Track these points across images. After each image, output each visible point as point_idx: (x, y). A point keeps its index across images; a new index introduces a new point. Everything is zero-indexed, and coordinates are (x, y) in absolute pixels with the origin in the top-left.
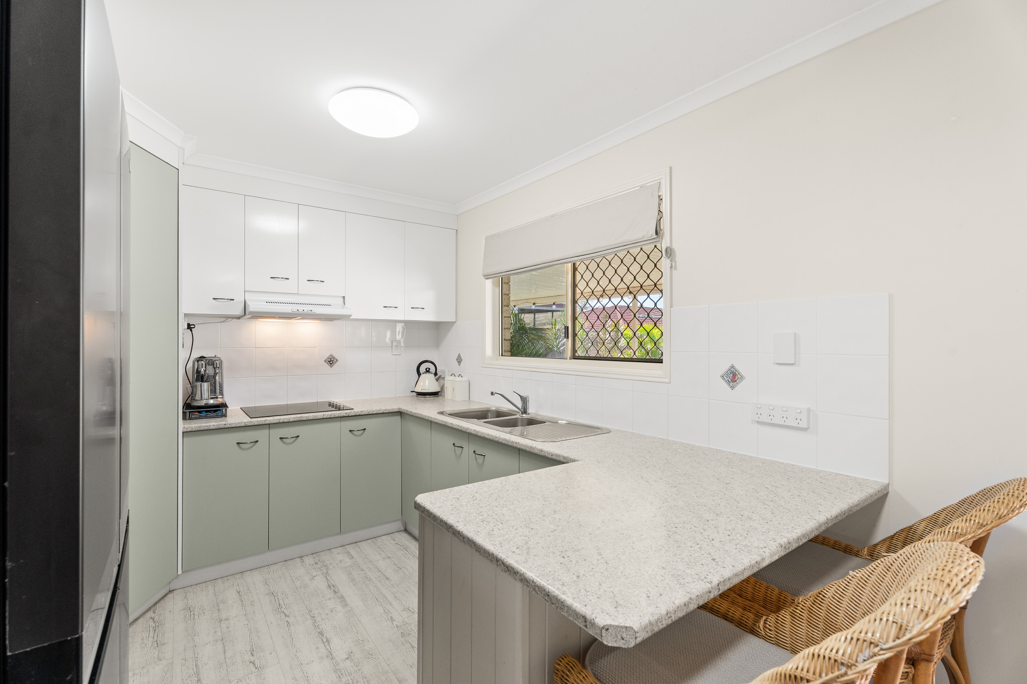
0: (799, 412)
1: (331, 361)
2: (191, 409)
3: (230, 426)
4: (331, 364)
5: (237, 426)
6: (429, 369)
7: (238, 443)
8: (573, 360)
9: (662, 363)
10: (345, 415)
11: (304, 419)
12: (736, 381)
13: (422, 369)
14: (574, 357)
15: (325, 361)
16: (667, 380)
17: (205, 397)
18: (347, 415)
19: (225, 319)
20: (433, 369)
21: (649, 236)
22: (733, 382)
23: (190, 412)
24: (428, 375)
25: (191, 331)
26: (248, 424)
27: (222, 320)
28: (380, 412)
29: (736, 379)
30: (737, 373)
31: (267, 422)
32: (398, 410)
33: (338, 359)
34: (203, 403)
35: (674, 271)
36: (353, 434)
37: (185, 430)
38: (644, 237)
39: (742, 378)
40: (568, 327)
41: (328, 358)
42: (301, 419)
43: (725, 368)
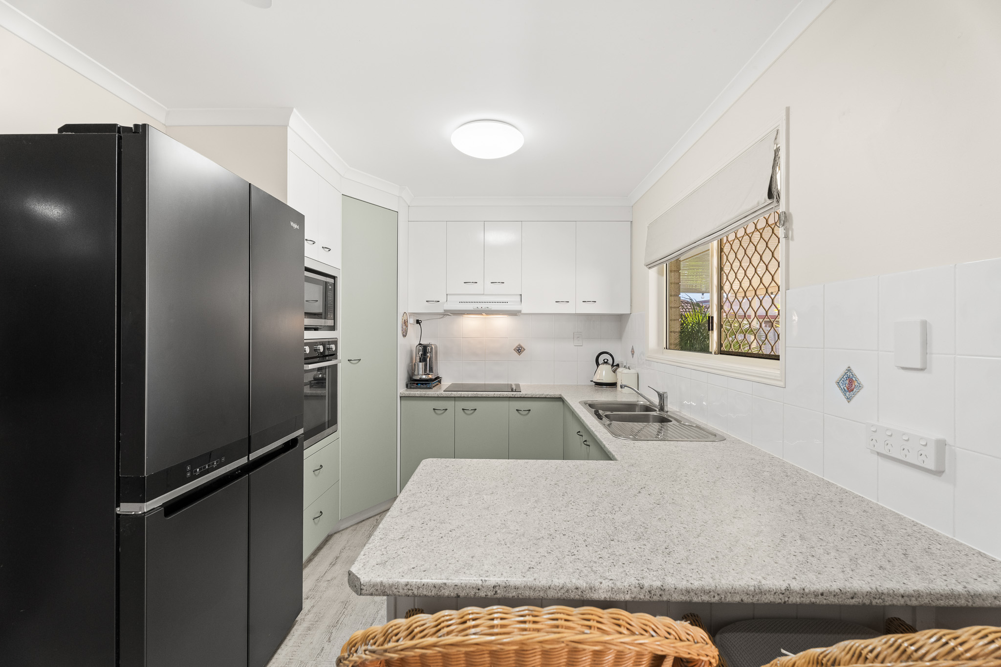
0: (924, 443)
1: (519, 350)
2: (413, 382)
3: (428, 396)
4: (519, 352)
5: (433, 396)
6: (608, 360)
7: (434, 409)
8: (720, 355)
9: (779, 360)
10: (512, 396)
11: (479, 396)
12: (852, 390)
13: (601, 360)
14: (721, 352)
15: (515, 350)
16: (782, 384)
17: (421, 374)
18: (513, 396)
19: (443, 316)
20: (610, 361)
21: (763, 201)
22: (850, 392)
23: (411, 383)
24: (605, 366)
25: (420, 325)
26: (440, 396)
27: (439, 317)
28: (543, 396)
29: (853, 387)
30: (854, 379)
31: (452, 396)
32: (560, 396)
33: (524, 348)
34: (418, 378)
35: (791, 242)
36: (519, 413)
37: (401, 395)
38: (758, 203)
39: (860, 386)
40: (712, 317)
41: (517, 347)
42: (477, 395)
43: (840, 372)
